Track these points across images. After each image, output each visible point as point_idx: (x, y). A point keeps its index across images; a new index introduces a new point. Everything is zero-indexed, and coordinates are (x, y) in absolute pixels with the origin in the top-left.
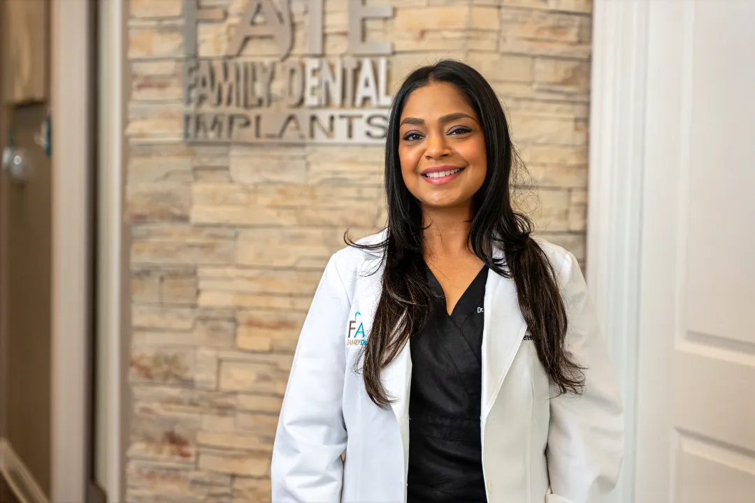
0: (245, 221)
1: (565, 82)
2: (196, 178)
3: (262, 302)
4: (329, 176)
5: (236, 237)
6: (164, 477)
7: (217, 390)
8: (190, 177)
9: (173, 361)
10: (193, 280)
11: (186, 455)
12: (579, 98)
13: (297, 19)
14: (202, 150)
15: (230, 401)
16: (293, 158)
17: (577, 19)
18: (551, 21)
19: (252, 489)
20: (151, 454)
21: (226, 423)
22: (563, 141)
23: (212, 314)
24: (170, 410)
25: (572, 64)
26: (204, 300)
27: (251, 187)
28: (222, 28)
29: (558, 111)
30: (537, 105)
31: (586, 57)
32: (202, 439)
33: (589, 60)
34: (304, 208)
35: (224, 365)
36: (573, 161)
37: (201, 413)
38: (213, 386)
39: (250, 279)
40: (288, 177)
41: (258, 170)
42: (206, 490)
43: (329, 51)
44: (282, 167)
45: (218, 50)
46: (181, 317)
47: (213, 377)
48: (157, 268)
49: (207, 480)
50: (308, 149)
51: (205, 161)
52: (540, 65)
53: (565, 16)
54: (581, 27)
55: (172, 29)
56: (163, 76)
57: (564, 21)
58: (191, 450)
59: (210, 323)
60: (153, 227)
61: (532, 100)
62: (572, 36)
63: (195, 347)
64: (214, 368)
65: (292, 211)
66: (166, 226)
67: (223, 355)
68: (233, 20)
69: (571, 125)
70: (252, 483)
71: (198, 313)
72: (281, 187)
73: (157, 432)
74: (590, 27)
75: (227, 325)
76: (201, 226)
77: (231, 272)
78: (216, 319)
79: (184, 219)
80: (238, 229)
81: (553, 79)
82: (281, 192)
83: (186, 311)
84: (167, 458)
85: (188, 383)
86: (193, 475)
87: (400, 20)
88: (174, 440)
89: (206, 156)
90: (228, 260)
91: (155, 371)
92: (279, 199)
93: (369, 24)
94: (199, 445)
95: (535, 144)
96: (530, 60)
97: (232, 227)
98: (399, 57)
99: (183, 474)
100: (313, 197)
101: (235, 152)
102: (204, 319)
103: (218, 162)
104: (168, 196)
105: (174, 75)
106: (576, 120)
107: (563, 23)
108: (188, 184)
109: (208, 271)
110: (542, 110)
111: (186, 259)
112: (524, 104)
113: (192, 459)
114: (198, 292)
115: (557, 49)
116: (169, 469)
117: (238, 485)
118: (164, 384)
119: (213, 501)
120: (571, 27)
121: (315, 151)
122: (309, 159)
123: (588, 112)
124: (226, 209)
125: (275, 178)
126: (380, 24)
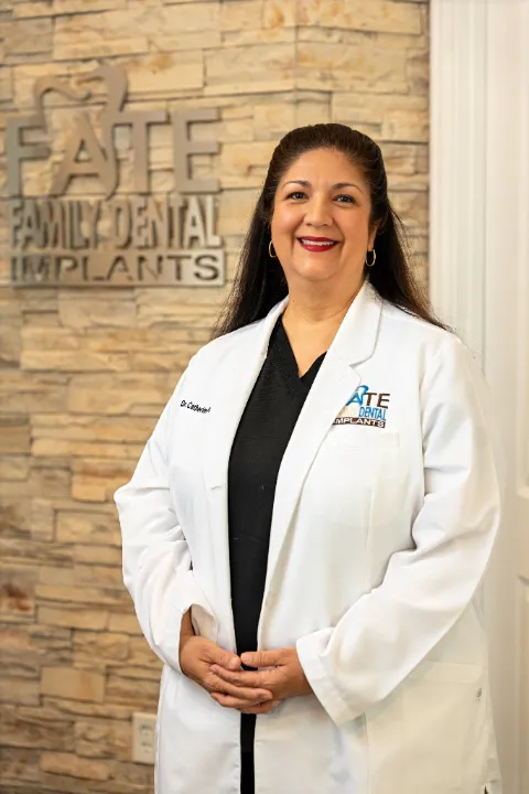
0: (76, 367)
2: (26, 322)
3: (95, 449)
4: (160, 319)
5: (67, 384)
6: (4, 631)
7: (53, 541)
8: (20, 322)
9: (8, 511)
10: (26, 428)
11: (24, 608)
12: (418, 232)
13: (121, 156)
14: (30, 293)
15: (68, 552)
16: (124, 300)
17: (413, 147)
19: (92, 643)
21: (64, 575)
23: (47, 463)
24: (7, 562)
25: (410, 196)
26: (39, 448)
27: (82, 331)
28: (47, 166)
31: (424, 188)
32: (39, 590)
33: (427, 192)
34: (136, 352)
35: (60, 515)
37: (40, 565)
38: (49, 538)
39: (84, 426)
40: (118, 321)
41: (87, 313)
42: (45, 644)
43: (155, 189)
44: (112, 310)
45: (43, 189)
46: (17, 467)
47: (49, 528)
49: (47, 634)
50: (137, 291)
51: (34, 304)
53: (399, 146)
54: (417, 156)
57: (398, 151)
58: (30, 603)
59: (45, 473)
62: (408, 166)
63: (30, 497)
64: (51, 518)
65: (123, 355)
67: (59, 505)
68: (57, 158)
70: (91, 637)
71: (32, 462)
72: (110, 330)
74: (427, 157)
75: (61, 474)
76: (33, 372)
77: (63, 419)
78: (49, 468)
79: (15, 364)
80: (69, 375)
82: (112, 336)
83: (20, 460)
84: (6, 611)
85: (24, 534)
86: (33, 628)
87: (226, 156)
88: (14, 593)
89: (35, 300)
90: (61, 407)
93: (196, 161)
94: (38, 598)
97: (64, 372)
98: (226, 194)
99: (22, 627)
100: (144, 341)
101: (63, 295)
102: (39, 468)
103: (45, 306)
106: (415, 254)
107: (397, 154)
108: (19, 328)
109: (41, 419)
111: (17, 406)
113: (31, 612)
114: (32, 441)
115: (393, 181)
116: (8, 623)
117: (78, 639)
119: (53, 656)
120: (407, 156)
121: (144, 293)
122: (139, 301)
123: (427, 245)
124: (58, 354)
125: (105, 321)
126: (206, 160)
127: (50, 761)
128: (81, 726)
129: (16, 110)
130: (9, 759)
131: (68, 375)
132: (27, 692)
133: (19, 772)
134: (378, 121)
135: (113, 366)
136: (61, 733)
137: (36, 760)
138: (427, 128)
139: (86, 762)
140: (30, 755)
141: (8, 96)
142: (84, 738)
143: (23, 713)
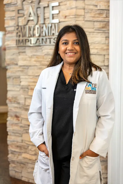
0: (29, 65)
1: (103, 28)
2: (19, 55)
3: (34, 84)
4: (46, 53)
5: (28, 68)
6: (15, 125)
7: (25, 105)
8: (18, 55)
9: (16, 98)
10: (19, 79)
11: (19, 120)
12: (106, 32)
13: (39, 15)
14: (20, 48)
15: (27, 107)
16: (39, 49)
17: (106, 11)
18: (98, 12)
20: (12, 120)
22: (103, 43)
23: (23, 87)
25: (105, 23)
26: (22, 84)
27: (31, 57)
28: (23, 18)
29: (101, 35)
30: (95, 34)
32: (22, 116)
33: (109, 22)
34: (42, 61)
35: (26, 99)
36: (105, 48)
37: (22, 110)
39: (31, 78)
40: (38, 54)
41: (32, 52)
42: (23, 128)
44: (37, 51)
45: (23, 24)
46: (17, 88)
47: (24, 102)
48: (12, 76)
49: (23, 126)
50: (42, 47)
52: (96, 23)
53: (102, 11)
54: (106, 13)
55: (13, 19)
56: (12, 31)
57: (102, 12)
59: (24, 89)
60: (11, 67)
61: (94, 32)
62: (104, 16)
63: (20, 95)
64: (24, 100)
65: (39, 62)
66: (14, 66)
67: (26, 97)
68: (25, 16)
69: (105, 38)
71: (20, 87)
73: (13, 115)
74: (109, 13)
75: (27, 90)
76: (21, 66)
77: (27, 77)
79: (17, 64)
81: (99, 27)
82: (37, 57)
83: (18, 86)
84: (15, 121)
85: (19, 103)
86: (20, 125)
88: (17, 117)
89: (21, 50)
90: (27, 74)
91: (12, 100)
92: (36, 59)
93: (54, 15)
94: (22, 118)
95: (95, 44)
96: (93, 22)
97: (27, 66)
99: (18, 124)
100: (43, 58)
101: (27, 48)
102: (22, 88)
103: (23, 51)
104: (13, 59)
105: (14, 30)
106: (106, 37)
107: (101, 12)
109: (22, 77)
110: (96, 35)
111: (18, 74)
112: (91, 34)
113: (20, 121)
114: (21, 82)
115: (100, 19)
116: (16, 123)
118: (14, 103)
119: (25, 131)
120: (104, 13)
121: (43, 47)
122: (43, 49)
123: (109, 35)
124: (25, 62)
125: (35, 54)
126: (56, 15)
127: (24, 155)
128: (30, 147)
129: (17, 6)
130: (16, 154)
131: (28, 67)
132: (19, 139)
133: (17, 157)
134: (97, 4)
135: (37, 64)
136: (26, 149)
137: (21, 155)
138: (109, 6)
139: (31, 156)
140: (20, 154)
141: (16, 3)
142: (31, 150)
143: (18, 144)
